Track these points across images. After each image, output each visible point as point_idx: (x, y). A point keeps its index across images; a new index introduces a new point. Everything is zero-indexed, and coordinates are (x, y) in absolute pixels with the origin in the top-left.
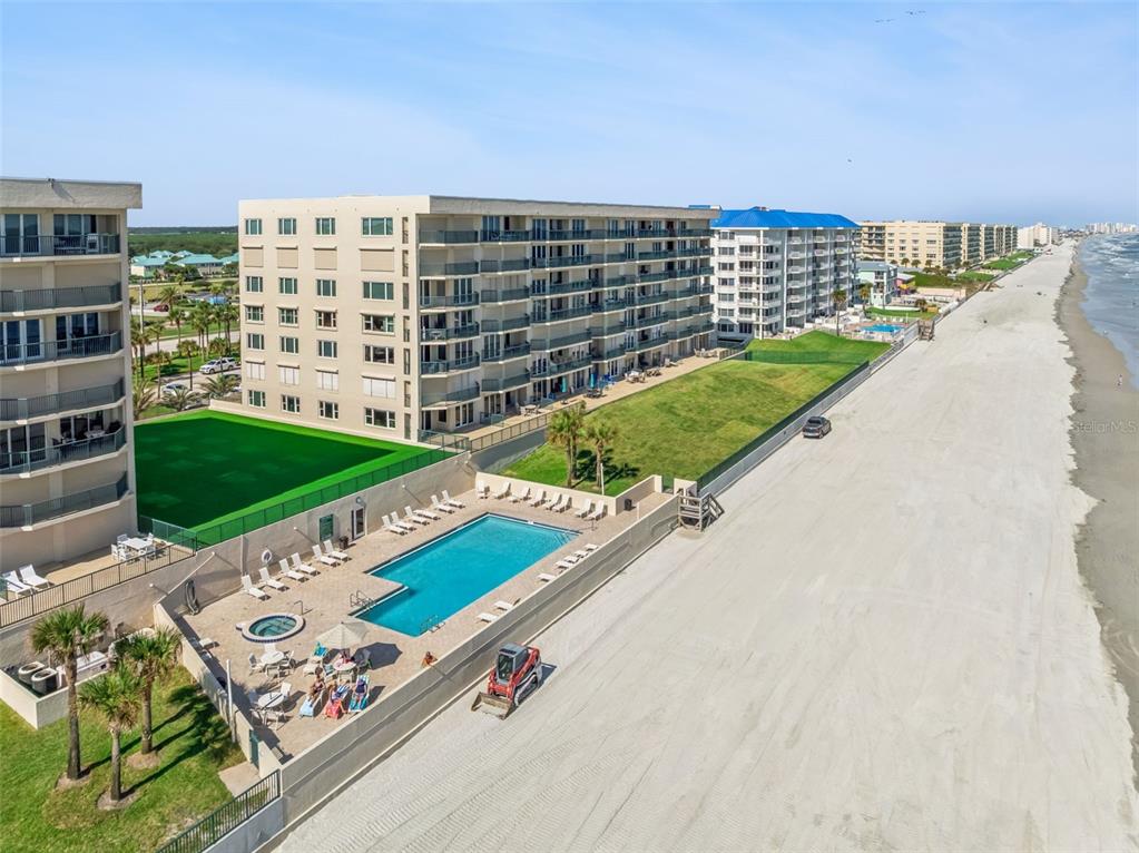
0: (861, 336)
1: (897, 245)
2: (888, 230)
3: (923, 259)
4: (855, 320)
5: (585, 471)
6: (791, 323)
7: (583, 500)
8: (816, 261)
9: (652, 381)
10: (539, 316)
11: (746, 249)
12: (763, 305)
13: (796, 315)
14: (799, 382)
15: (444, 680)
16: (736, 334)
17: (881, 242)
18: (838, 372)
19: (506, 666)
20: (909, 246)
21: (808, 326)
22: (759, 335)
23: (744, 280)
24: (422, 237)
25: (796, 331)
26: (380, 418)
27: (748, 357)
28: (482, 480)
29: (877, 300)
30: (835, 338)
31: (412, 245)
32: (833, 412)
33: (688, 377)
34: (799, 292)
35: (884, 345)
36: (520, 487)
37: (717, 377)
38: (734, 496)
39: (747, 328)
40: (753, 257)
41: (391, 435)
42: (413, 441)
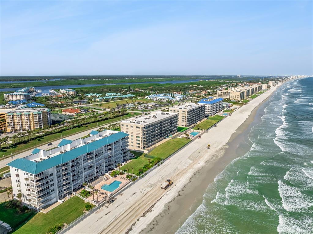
0: (221, 116)
1: (232, 96)
2: (231, 93)
3: (236, 98)
4: (222, 113)
5: (198, 129)
6: (213, 114)
7: (199, 131)
8: (217, 106)
9: (201, 122)
10: (193, 117)
11: (208, 106)
12: (210, 113)
13: (214, 113)
14: (214, 122)
15: (197, 137)
16: (207, 116)
17: (230, 95)
18: (218, 121)
19: (200, 137)
20: (234, 96)
21: (215, 114)
22: (210, 116)
23: (208, 108)
24: (187, 113)
25: (214, 115)
26: (183, 125)
27: (209, 119)
28: (191, 130)
29: (226, 109)
30: (219, 116)
31: (186, 113)
32: (217, 125)
33: (204, 122)
34: (214, 110)
35: (224, 117)
36: (194, 130)
37: (206, 122)
38: (209, 131)
39: (208, 115)
40: (209, 107)
41: (184, 127)
42: (186, 127)
